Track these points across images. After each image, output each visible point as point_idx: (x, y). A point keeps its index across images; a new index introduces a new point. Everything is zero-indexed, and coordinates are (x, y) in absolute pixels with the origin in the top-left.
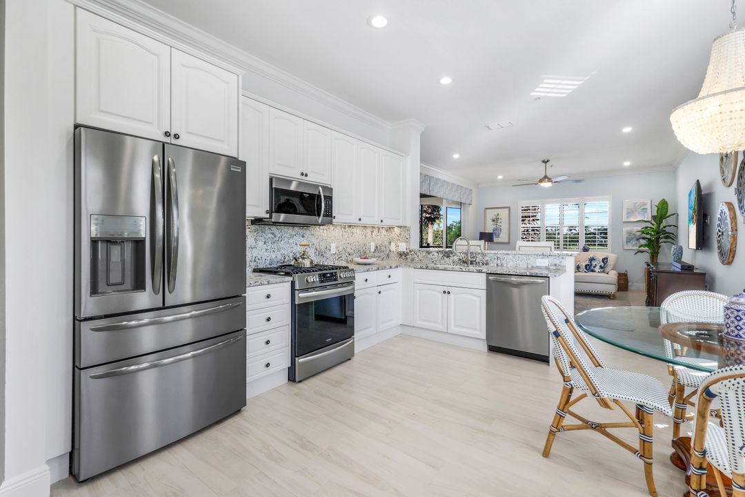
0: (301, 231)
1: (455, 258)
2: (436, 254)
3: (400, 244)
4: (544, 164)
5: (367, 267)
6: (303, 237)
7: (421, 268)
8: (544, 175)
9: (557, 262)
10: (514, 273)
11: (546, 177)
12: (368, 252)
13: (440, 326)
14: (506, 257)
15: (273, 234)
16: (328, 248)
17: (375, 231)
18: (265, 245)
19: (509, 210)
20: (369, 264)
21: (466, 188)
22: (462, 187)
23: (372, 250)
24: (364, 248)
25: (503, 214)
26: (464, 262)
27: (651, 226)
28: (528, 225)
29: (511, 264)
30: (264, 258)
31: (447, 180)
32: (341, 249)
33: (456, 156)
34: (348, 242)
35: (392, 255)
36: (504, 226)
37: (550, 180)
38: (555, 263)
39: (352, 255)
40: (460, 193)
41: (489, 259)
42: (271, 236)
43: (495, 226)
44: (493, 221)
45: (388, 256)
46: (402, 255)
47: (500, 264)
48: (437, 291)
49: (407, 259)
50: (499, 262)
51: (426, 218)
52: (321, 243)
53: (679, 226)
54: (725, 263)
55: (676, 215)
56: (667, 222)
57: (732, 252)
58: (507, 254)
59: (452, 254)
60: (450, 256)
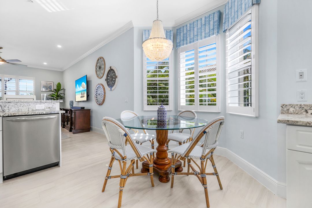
38: (49, 107)
53: (66, 94)
54: (101, 104)
55: (64, 90)
56: (61, 92)
57: (104, 100)
58: (9, 102)
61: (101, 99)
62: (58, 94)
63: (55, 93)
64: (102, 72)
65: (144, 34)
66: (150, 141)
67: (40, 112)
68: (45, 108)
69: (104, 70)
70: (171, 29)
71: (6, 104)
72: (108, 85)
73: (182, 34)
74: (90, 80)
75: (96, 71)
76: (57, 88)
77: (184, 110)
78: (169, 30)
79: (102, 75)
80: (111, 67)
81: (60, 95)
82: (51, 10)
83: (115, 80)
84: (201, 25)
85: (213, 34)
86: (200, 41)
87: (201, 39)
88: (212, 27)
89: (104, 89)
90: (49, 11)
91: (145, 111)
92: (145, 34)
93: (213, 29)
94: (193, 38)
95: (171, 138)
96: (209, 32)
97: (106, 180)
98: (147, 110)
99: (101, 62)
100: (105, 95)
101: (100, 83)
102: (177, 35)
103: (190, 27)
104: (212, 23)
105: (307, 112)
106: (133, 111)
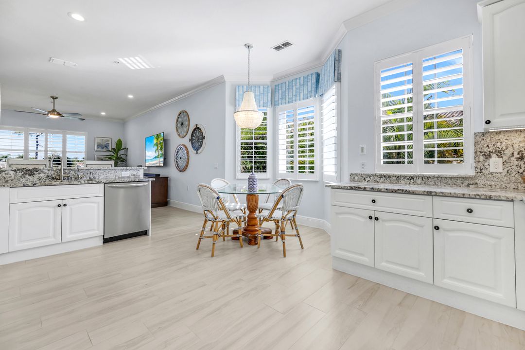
1: (42, 175)
7: (24, 186)
11: (54, 110)
14: (97, 172)
27: (113, 154)
29: (102, 177)
41: (82, 174)
50: (91, 176)
53: (128, 155)
54: (182, 170)
55: (126, 149)
56: (121, 152)
57: (187, 166)
59: (37, 171)
60: (34, 174)
61: (182, 164)
62: (117, 155)
63: (114, 154)
64: (185, 129)
65: (237, 90)
66: (241, 210)
68: (130, 175)
69: (187, 127)
70: (269, 84)
72: (193, 147)
73: (280, 92)
74: (168, 138)
75: (177, 128)
76: (116, 147)
77: (280, 179)
78: (267, 86)
79: (185, 134)
80: (197, 125)
81: (121, 157)
82: (134, 67)
83: (202, 142)
84: (300, 84)
85: (311, 97)
86: (298, 102)
87: (300, 100)
88: (310, 90)
89: (188, 152)
90: (132, 68)
91: (238, 179)
92: (239, 90)
93: (311, 91)
94: (292, 98)
95: (265, 208)
96: (307, 94)
97: (200, 239)
98: (240, 178)
99: (184, 117)
100: (188, 159)
101: (182, 144)
102: (275, 92)
103: (289, 85)
104: (310, 84)
105: (365, 180)
106: (224, 179)
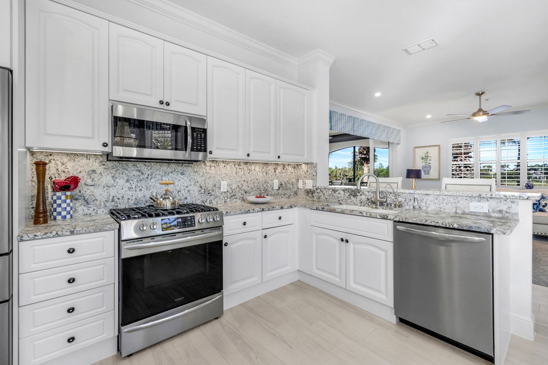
0: (180, 168)
1: (363, 197)
2: (342, 192)
3: (307, 181)
4: (478, 97)
5: (263, 206)
6: (182, 174)
7: (317, 210)
8: (479, 108)
9: (503, 207)
10: (433, 224)
11: (480, 110)
12: (270, 189)
13: (338, 279)
14: (425, 198)
15: (139, 171)
16: (218, 185)
17: (279, 169)
18: (128, 184)
19: (439, 149)
20: (264, 203)
21: (394, 129)
22: (389, 128)
23: (276, 187)
24: (265, 186)
25: (433, 152)
26: (373, 203)
28: (460, 162)
29: (432, 207)
30: (126, 198)
31: (373, 120)
32: (234, 186)
33: (378, 94)
34: (243, 179)
35: (299, 192)
36: (434, 164)
37: (485, 113)
38: (501, 208)
39: (250, 193)
40: (387, 133)
41: (403, 200)
42: (135, 173)
43: (424, 164)
44: (423, 159)
45: (296, 193)
46: (309, 192)
47: (417, 207)
48: (333, 237)
49: (313, 197)
50: (416, 203)
51: (361, 158)
52: (207, 181)
58: (427, 195)
59: (359, 193)
60: (357, 195)
67: (447, 222)
68: (491, 211)
71: (424, 197)
